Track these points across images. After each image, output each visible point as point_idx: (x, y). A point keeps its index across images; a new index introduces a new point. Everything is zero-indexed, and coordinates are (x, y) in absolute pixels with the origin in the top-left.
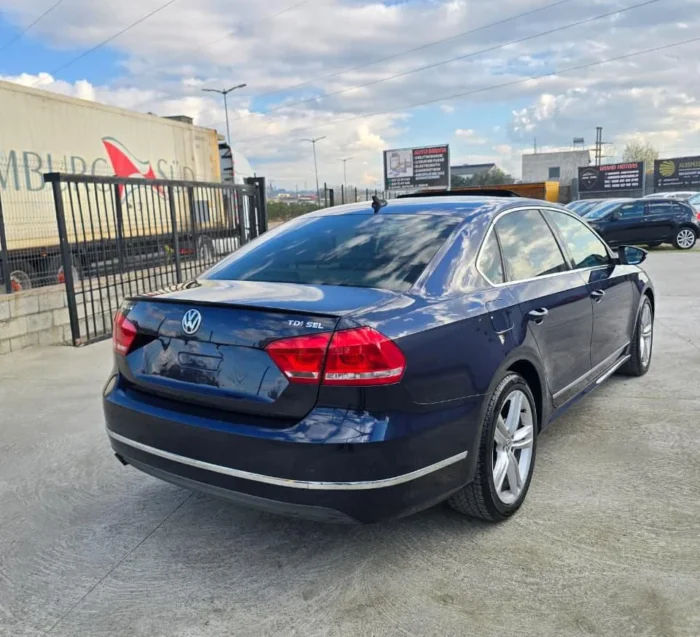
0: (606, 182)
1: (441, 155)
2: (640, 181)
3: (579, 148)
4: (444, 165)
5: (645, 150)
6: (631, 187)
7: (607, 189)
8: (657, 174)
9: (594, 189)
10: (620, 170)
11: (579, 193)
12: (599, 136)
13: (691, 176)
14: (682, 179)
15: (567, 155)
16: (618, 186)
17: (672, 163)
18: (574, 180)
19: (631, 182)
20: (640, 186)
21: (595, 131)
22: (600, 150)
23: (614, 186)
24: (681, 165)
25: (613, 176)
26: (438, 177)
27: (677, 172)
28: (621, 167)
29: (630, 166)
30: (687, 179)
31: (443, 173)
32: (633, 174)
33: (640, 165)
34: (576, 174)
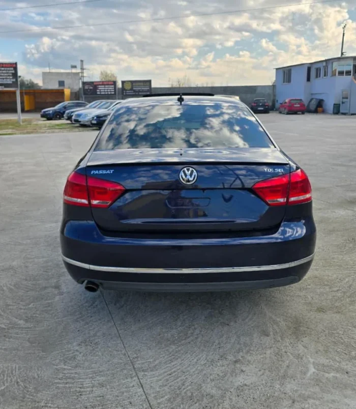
0: (98, 91)
1: (12, 69)
2: (115, 91)
3: (74, 71)
4: (15, 75)
5: (110, 75)
6: (111, 94)
7: (99, 95)
8: (123, 89)
9: (91, 94)
10: (105, 85)
11: (83, 96)
12: (82, 65)
13: (139, 90)
14: (135, 91)
15: (68, 74)
16: (104, 93)
17: (130, 83)
18: (80, 89)
19: (110, 92)
20: (115, 94)
21: (80, 62)
22: (83, 73)
23: (102, 93)
24: (134, 84)
25: (101, 88)
26: (11, 82)
27: (132, 88)
28: (105, 83)
29: (110, 83)
30: (137, 92)
31: (14, 80)
32: (111, 88)
33: (115, 83)
34: (81, 85)
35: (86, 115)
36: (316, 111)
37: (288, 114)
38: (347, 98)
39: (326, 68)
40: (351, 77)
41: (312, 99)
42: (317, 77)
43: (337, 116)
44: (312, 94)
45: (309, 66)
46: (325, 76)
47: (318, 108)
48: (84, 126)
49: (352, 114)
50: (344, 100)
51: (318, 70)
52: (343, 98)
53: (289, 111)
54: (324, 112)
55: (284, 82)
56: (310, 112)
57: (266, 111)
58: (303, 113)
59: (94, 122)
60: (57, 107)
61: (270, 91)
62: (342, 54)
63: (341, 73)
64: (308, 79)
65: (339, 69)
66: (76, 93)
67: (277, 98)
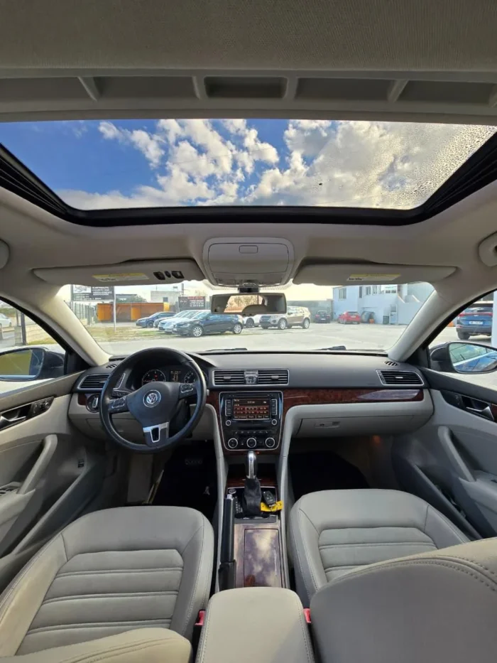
0: (190, 303)
2: (204, 305)
3: (176, 290)
11: (179, 308)
12: (183, 287)
16: (195, 306)
18: (177, 303)
19: (201, 305)
20: (204, 307)
25: (193, 302)
26: (108, 294)
28: (196, 298)
29: (200, 298)
31: (111, 292)
32: (201, 301)
33: (204, 298)
34: (177, 300)
35: (170, 323)
36: (368, 322)
37: (346, 324)
38: (395, 311)
40: (396, 294)
41: (364, 312)
42: (367, 294)
43: (386, 326)
44: (364, 308)
46: (374, 293)
47: (370, 319)
48: (168, 333)
49: (400, 324)
50: (393, 313)
51: (368, 289)
52: (392, 311)
53: (348, 320)
54: (374, 322)
55: (340, 298)
56: (363, 322)
57: (327, 321)
58: (358, 323)
59: (175, 329)
60: (151, 317)
61: (328, 305)
63: (388, 292)
64: (361, 296)
66: (174, 306)
67: (335, 311)
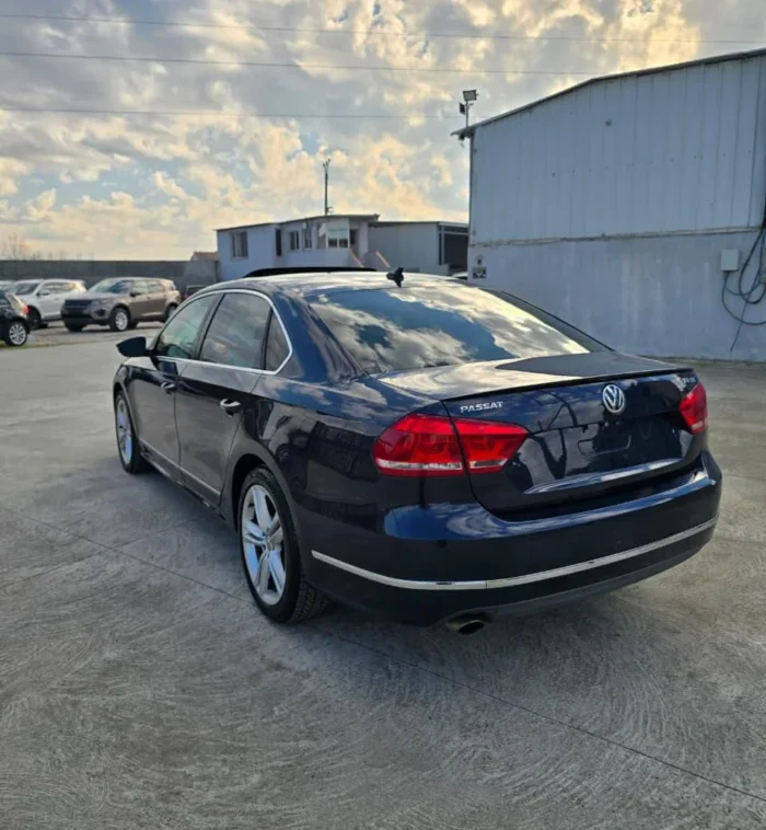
39: (307, 232)
40: (348, 249)
42: (292, 248)
45: (279, 227)
46: (307, 246)
51: (294, 236)
55: (234, 255)
62: (327, 209)
63: (333, 243)
64: (279, 252)
65: (329, 236)
